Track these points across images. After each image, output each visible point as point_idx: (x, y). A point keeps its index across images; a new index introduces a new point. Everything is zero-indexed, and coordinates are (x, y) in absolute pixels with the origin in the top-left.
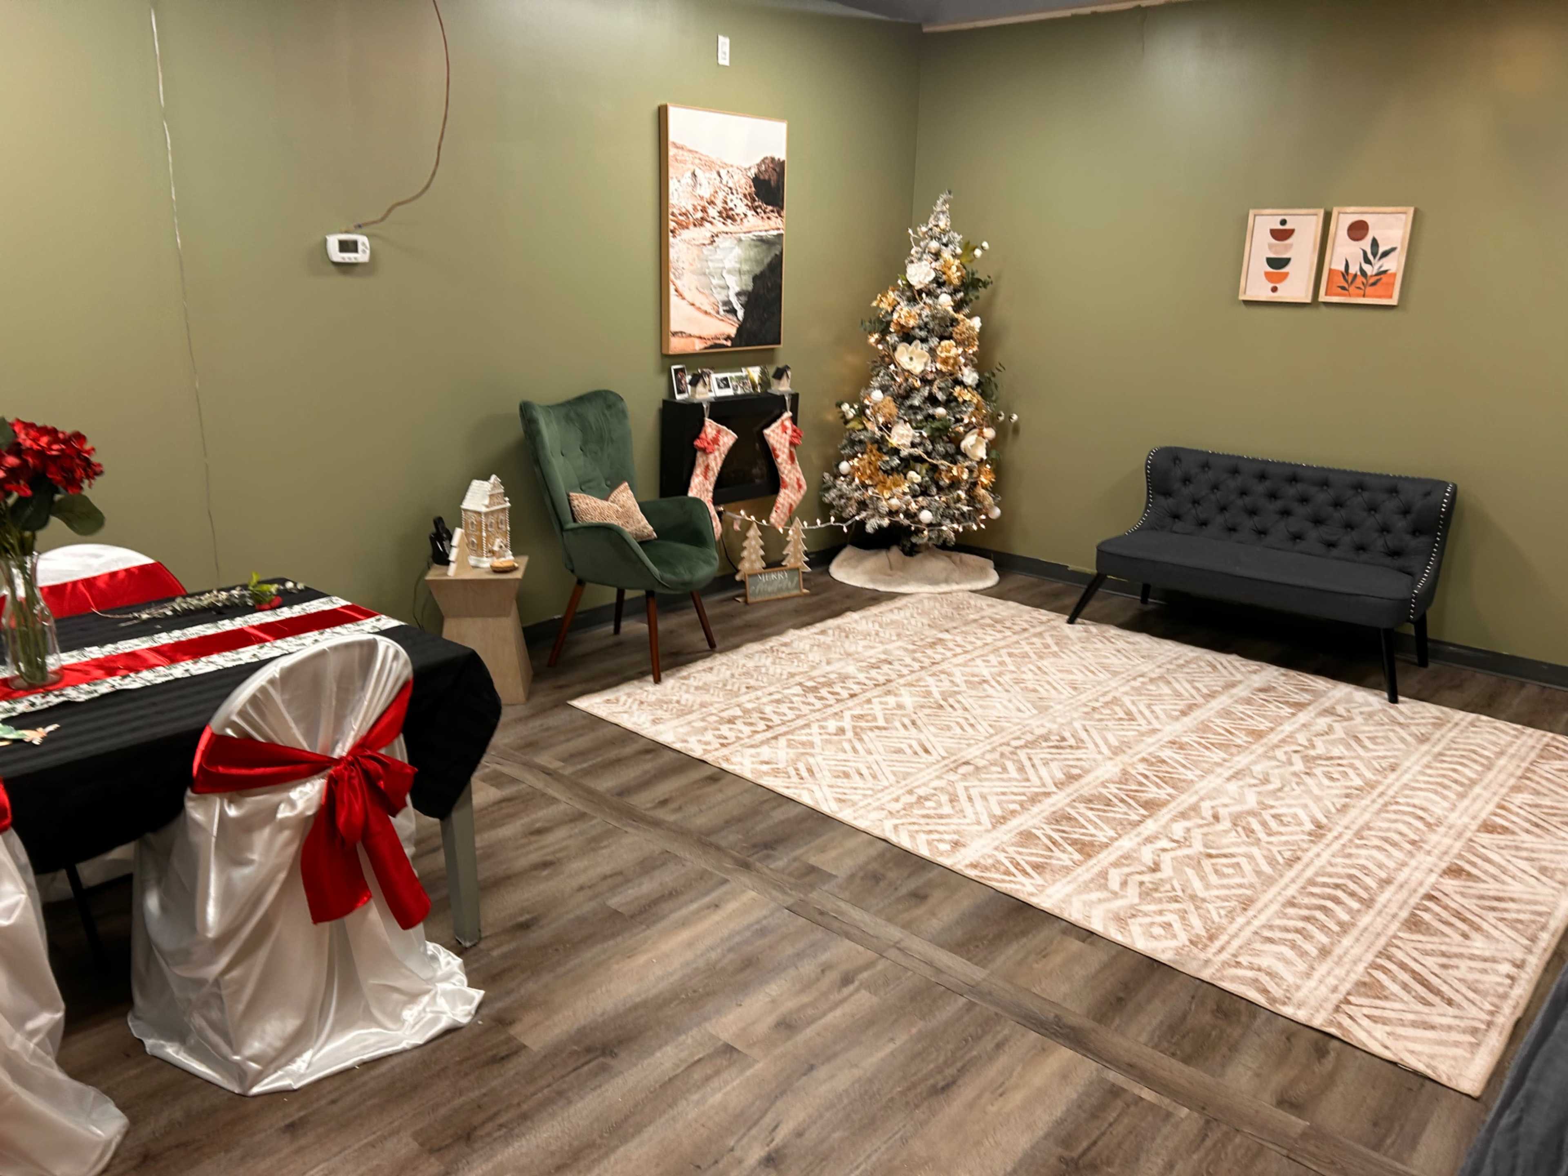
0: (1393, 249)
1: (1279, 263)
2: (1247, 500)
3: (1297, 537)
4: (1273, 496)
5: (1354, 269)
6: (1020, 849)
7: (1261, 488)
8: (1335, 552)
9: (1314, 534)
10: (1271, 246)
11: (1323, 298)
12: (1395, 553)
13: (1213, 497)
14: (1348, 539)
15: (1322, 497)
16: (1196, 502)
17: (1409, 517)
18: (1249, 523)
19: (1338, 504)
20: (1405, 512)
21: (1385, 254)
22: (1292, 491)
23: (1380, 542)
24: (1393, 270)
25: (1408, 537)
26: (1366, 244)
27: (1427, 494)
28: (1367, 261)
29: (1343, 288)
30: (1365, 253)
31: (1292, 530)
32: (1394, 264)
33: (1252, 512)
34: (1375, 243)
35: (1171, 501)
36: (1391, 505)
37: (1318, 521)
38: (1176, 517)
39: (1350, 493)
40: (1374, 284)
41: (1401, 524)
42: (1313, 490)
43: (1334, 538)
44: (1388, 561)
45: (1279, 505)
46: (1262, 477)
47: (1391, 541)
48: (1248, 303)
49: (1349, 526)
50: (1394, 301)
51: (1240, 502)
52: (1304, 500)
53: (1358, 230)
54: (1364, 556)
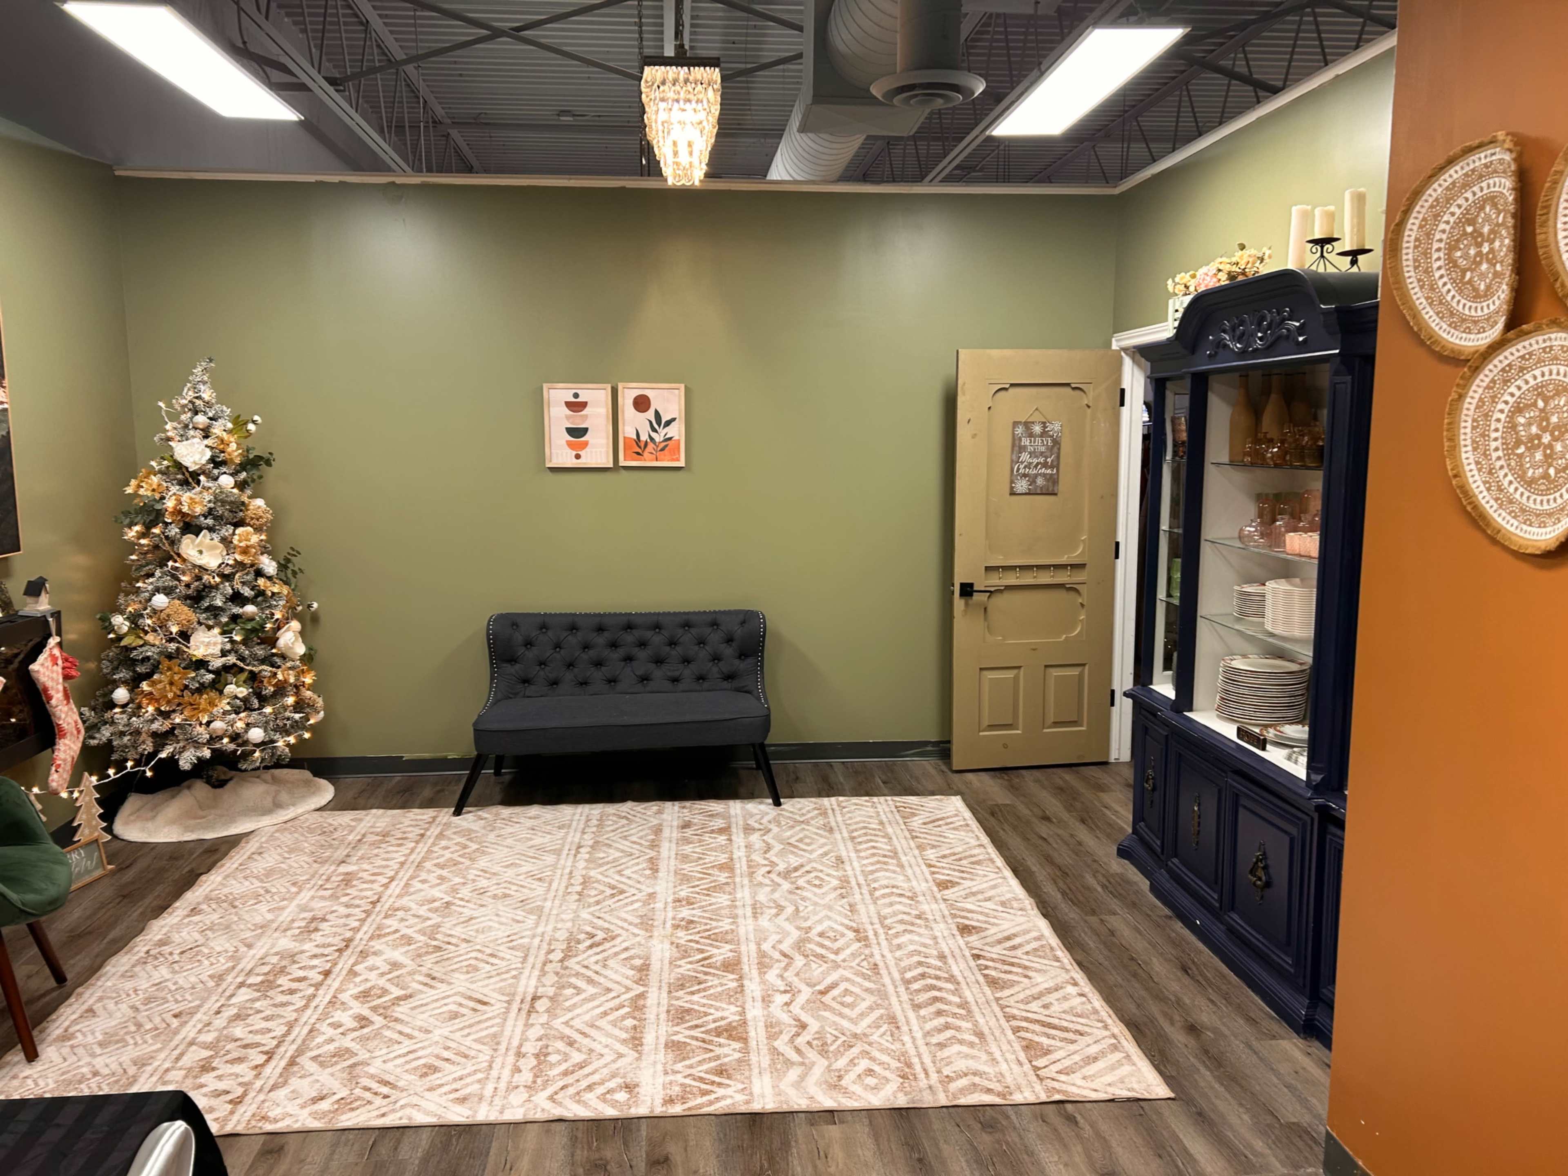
0: (674, 420)
1: (577, 433)
2: (592, 653)
3: (644, 679)
4: (614, 645)
5: (644, 437)
6: (687, 1062)
7: (601, 640)
8: (681, 686)
9: (658, 673)
10: (568, 418)
11: (622, 463)
12: (729, 677)
13: (558, 656)
14: (688, 672)
15: (657, 639)
16: (542, 663)
17: (734, 644)
18: (597, 675)
19: (672, 643)
20: (729, 640)
21: (668, 423)
22: (629, 638)
23: (715, 670)
24: (676, 438)
25: (737, 662)
26: (650, 414)
27: (743, 623)
28: (655, 430)
29: (638, 453)
30: (651, 422)
31: (639, 673)
32: (676, 431)
33: (598, 664)
34: (657, 415)
35: (517, 666)
36: (715, 638)
37: (659, 661)
38: (526, 681)
39: (680, 631)
40: (662, 450)
41: (728, 651)
42: (649, 634)
43: (677, 674)
44: (726, 685)
45: (621, 652)
46: (600, 629)
47: (725, 667)
48: (553, 470)
49: (687, 661)
50: (682, 463)
51: (585, 656)
52: (642, 644)
53: (642, 403)
54: (706, 685)
